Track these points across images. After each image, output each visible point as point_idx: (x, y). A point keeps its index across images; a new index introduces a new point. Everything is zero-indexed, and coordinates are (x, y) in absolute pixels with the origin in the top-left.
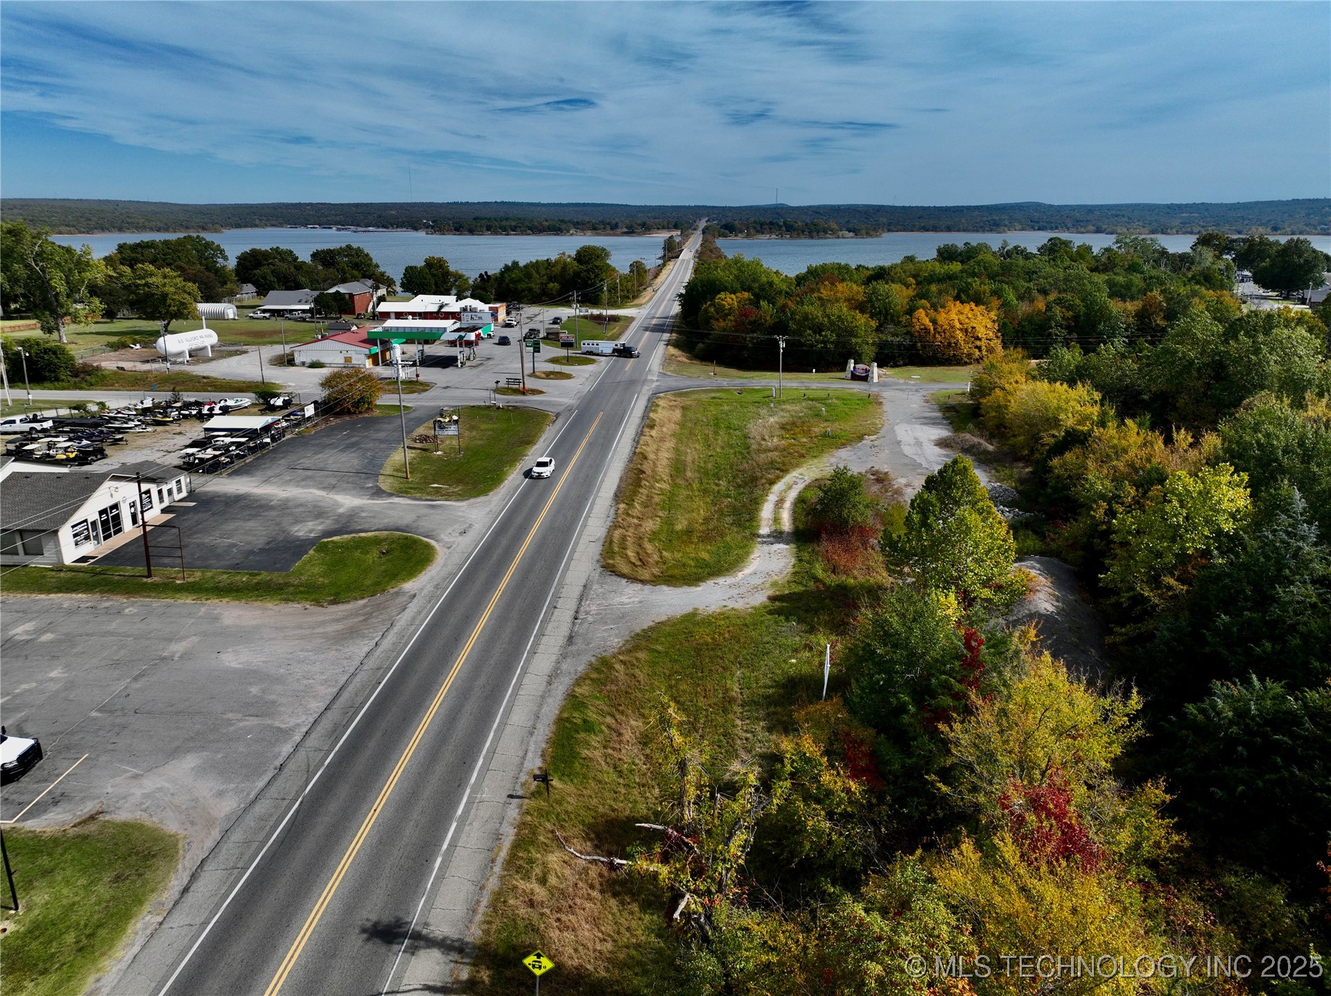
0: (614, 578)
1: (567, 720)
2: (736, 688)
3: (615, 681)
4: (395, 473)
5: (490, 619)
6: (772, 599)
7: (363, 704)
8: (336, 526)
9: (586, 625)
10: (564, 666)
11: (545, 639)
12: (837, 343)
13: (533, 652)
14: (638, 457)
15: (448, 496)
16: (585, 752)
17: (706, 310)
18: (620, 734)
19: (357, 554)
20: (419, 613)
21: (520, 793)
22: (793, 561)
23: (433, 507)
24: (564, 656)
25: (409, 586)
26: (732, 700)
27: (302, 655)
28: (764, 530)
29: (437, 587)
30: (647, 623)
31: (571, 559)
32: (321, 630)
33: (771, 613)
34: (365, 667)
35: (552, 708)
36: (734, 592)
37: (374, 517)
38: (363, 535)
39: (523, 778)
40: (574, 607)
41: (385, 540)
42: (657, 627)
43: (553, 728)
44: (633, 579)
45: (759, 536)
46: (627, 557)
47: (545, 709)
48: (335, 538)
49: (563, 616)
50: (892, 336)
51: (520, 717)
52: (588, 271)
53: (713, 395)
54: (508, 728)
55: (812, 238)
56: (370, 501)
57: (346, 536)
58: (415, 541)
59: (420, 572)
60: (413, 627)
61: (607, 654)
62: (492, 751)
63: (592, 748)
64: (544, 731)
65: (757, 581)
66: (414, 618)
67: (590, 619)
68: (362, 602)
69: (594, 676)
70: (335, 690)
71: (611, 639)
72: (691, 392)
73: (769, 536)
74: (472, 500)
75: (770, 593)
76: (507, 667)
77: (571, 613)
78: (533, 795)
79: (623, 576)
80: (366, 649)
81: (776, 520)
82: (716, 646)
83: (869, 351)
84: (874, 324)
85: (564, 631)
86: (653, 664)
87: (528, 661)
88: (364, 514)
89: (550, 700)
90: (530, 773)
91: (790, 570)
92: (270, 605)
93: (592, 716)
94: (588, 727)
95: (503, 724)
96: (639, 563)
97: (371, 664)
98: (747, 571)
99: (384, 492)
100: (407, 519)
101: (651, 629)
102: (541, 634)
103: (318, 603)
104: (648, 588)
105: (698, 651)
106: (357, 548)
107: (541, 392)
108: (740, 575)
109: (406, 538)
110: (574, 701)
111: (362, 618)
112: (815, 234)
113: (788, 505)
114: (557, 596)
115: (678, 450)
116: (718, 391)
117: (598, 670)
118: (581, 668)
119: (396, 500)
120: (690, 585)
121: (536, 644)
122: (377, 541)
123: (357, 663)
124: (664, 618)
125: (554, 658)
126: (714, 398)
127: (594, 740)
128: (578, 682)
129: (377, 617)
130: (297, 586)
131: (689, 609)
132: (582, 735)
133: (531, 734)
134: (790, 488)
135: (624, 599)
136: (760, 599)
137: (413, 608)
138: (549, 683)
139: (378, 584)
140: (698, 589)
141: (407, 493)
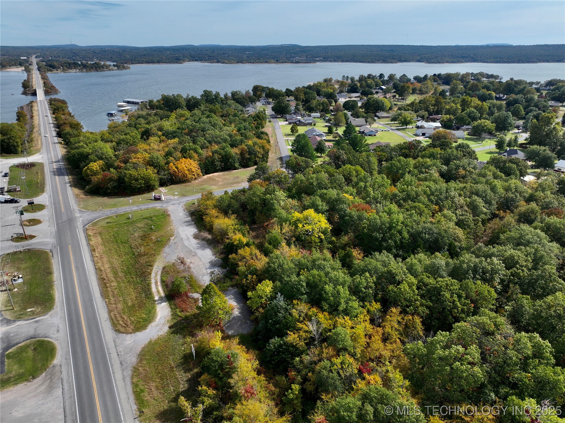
0: (121, 334)
1: (136, 391)
2: (172, 363)
3: (141, 373)
4: (7, 308)
5: (93, 366)
6: (170, 327)
7: (76, 410)
8: (5, 345)
9: (123, 357)
10: (125, 374)
11: (114, 366)
12: (144, 184)
13: (114, 373)
14: (98, 270)
15: (39, 314)
16: (145, 399)
17: (86, 171)
18: (151, 389)
19: (24, 354)
20: (68, 372)
21: (136, 417)
22: (169, 309)
23: (37, 322)
24: (123, 370)
25: (56, 361)
26: (173, 367)
27: (41, 402)
28: (156, 298)
29: (66, 359)
30: (140, 350)
31: (103, 332)
32: (38, 391)
33: (172, 334)
34: (66, 398)
35: (130, 389)
36: (158, 328)
37: (17, 335)
38: (20, 345)
39: (134, 412)
40: (116, 351)
41: (31, 344)
42: (143, 349)
43: (133, 395)
44: (127, 333)
45: (156, 301)
46: (120, 324)
47: (128, 390)
48: (10, 351)
49: (114, 355)
50: (164, 175)
51: (123, 396)
52: (8, 139)
53: (107, 221)
54: (122, 400)
55: (97, 71)
56: (8, 327)
57: (13, 348)
58: (43, 341)
59: (55, 354)
60: (70, 378)
61: (134, 365)
62: (122, 409)
63: (146, 397)
64: (132, 397)
65: (163, 321)
66: (68, 375)
67: (123, 354)
68: (44, 374)
69: (135, 374)
70: (62, 409)
71: (133, 360)
72: (97, 221)
73: (159, 300)
74: (50, 313)
75: (168, 325)
76: (109, 381)
77: (116, 354)
78: (140, 416)
79: (123, 333)
80: (61, 392)
81: (158, 292)
82: (162, 351)
83: (157, 184)
84: (156, 171)
85: (118, 362)
86: (149, 363)
87: (114, 377)
88: (12, 335)
89: (128, 387)
90: (135, 410)
91: (170, 314)
92: (11, 389)
93: (142, 388)
94: (142, 391)
95: (120, 400)
96: (125, 326)
97: (67, 397)
98: (158, 318)
99: (11, 320)
100: (31, 332)
101: (141, 351)
102: (112, 366)
103: (28, 380)
104: (133, 335)
105: (158, 354)
106: (22, 352)
107: (34, 237)
108: (157, 320)
109: (38, 341)
110: (135, 385)
111: (49, 381)
112: (98, 69)
113: (159, 284)
114: (108, 349)
115: (110, 261)
116: (108, 218)
117: (135, 372)
118: (130, 373)
119: (19, 323)
120: (144, 329)
121: (113, 370)
122: (27, 346)
123: (62, 398)
124: (143, 346)
125: (120, 372)
126: (108, 223)
127: (146, 394)
128: (132, 378)
129: (54, 378)
130: (14, 377)
131: (148, 340)
132: (142, 394)
133: (129, 399)
134: (157, 274)
135: (128, 342)
136: (166, 329)
137: (64, 369)
138: (124, 381)
139: (43, 365)
140: (148, 330)
141: (21, 318)
